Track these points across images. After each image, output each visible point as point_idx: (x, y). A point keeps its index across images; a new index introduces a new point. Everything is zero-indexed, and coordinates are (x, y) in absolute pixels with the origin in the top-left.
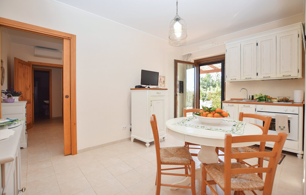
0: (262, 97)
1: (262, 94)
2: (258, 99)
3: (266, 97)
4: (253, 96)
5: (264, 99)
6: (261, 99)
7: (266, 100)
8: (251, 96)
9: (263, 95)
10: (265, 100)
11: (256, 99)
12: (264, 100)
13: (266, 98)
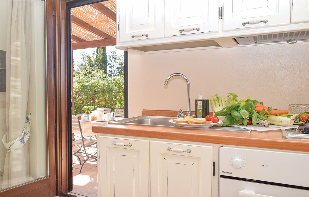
0: (237, 108)
1: (236, 96)
2: (222, 114)
3: (250, 105)
4: (206, 103)
5: (244, 114)
6: (235, 114)
7: (254, 121)
8: (200, 104)
9: (242, 99)
10: (250, 119)
11: (217, 114)
12: (246, 121)
13: (251, 113)
